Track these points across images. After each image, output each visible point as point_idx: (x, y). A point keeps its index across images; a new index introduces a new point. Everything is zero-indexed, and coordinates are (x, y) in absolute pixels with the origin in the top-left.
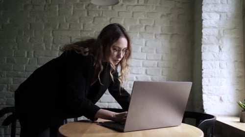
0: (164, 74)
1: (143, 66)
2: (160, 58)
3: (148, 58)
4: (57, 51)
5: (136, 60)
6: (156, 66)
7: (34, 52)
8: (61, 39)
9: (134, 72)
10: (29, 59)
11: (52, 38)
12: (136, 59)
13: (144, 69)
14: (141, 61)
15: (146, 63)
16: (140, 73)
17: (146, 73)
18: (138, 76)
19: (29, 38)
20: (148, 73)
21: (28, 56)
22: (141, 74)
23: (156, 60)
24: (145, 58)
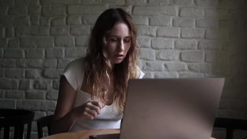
0: (208, 60)
1: (176, 48)
2: (202, 35)
3: (184, 36)
4: (48, 26)
5: (165, 39)
6: (196, 47)
7: (16, 29)
8: (53, 8)
9: (162, 58)
10: (8, 39)
11: (40, 7)
12: (164, 37)
13: (178, 52)
14: (173, 40)
15: (180, 42)
16: (171, 58)
17: (181, 59)
18: (167, 62)
19: (7, 9)
20: (184, 58)
21: (7, 36)
22: (173, 60)
23: (196, 38)
24: (179, 36)
